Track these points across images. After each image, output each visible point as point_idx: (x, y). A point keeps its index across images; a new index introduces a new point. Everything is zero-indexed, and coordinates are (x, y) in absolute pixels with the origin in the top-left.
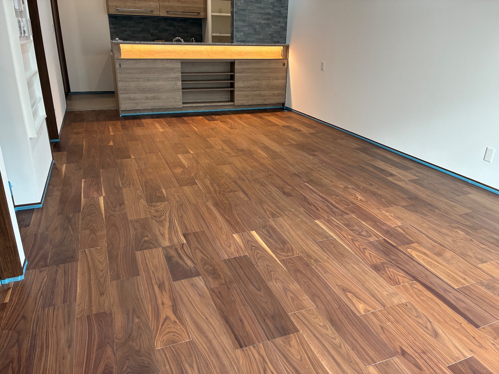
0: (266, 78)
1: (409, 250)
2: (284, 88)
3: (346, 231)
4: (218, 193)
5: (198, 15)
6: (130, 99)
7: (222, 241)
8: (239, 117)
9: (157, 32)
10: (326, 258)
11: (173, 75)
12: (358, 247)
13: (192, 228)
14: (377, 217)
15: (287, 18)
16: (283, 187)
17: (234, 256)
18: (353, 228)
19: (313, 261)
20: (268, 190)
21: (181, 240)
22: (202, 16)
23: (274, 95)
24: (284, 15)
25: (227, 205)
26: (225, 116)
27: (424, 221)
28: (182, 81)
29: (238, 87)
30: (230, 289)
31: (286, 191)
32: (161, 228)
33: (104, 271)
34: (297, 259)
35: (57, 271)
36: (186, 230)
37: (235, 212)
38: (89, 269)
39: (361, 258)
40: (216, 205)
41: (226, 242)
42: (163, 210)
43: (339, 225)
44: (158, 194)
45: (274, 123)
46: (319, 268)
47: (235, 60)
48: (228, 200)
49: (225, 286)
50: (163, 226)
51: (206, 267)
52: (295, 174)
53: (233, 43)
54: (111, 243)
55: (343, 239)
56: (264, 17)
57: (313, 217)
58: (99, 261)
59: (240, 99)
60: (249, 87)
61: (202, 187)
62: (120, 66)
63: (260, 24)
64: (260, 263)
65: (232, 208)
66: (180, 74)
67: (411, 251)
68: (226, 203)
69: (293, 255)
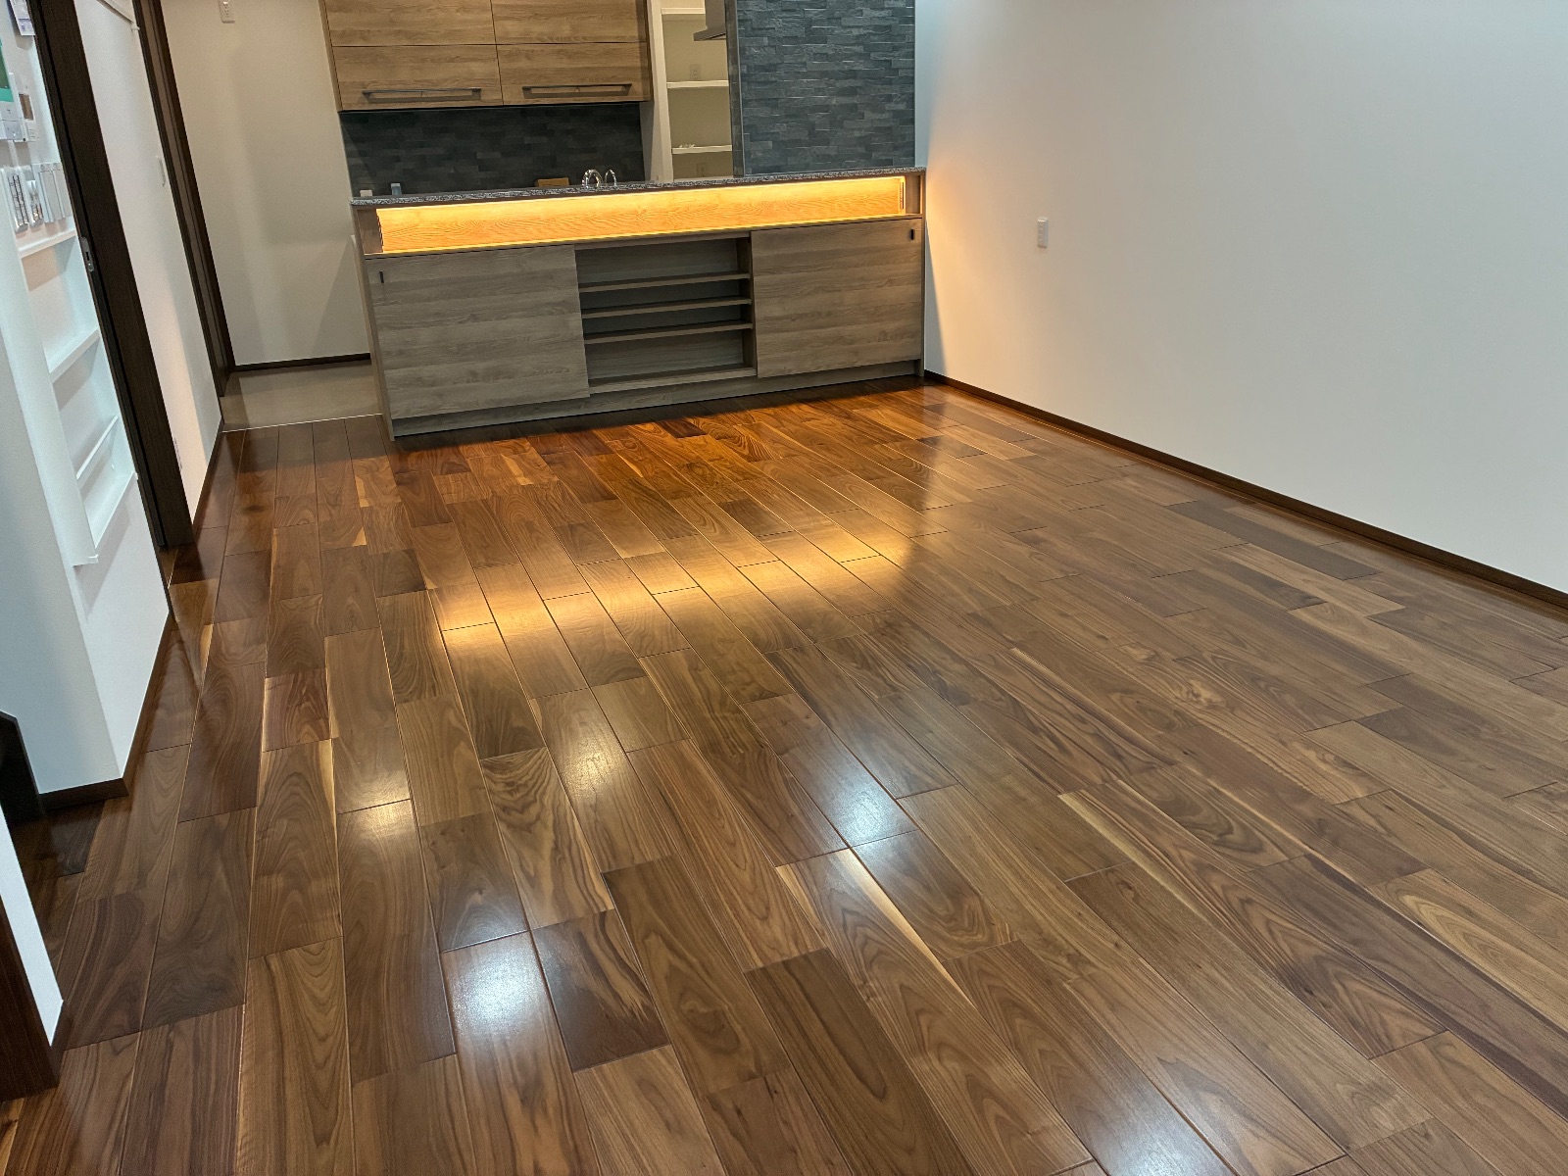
0: (857, 284)
1: (1409, 900)
2: (918, 309)
3: (1170, 832)
4: (716, 707)
5: (626, 94)
6: (419, 381)
7: (738, 898)
8: (775, 416)
9: (497, 155)
10: (1111, 946)
11: (553, 295)
12: (1221, 894)
13: (633, 845)
14: (1276, 768)
15: (913, 83)
16: (938, 668)
17: (782, 955)
18: (1194, 819)
19: (1064, 961)
20: (885, 680)
21: (596, 899)
22: (637, 93)
23: (884, 333)
24: (901, 73)
25: (751, 750)
26: (728, 415)
27: (1446, 779)
28: (584, 311)
29: (768, 319)
30: (775, 1095)
31: (948, 683)
32: (527, 853)
33: (331, 1039)
34: (1007, 954)
35: (170, 1045)
36: (611, 859)
37: (780, 778)
38: (280, 1033)
39: (1235, 939)
40: (713, 752)
41: (754, 899)
42: (531, 783)
43: (1144, 810)
44: (517, 722)
45: (888, 429)
46: (1090, 992)
47: (749, 231)
48: (750, 728)
49: (759, 1083)
50: (536, 848)
51: (686, 1007)
52: (975, 616)
53: (743, 176)
54: (358, 922)
55: (1162, 865)
56: (838, 84)
57: (1050, 781)
58: (314, 997)
59: (775, 356)
60: (803, 315)
61: (662, 686)
62: (383, 282)
63: (825, 108)
64: (875, 981)
65: (768, 758)
66: (577, 291)
67: (1416, 903)
68: (744, 740)
69: (992, 938)
